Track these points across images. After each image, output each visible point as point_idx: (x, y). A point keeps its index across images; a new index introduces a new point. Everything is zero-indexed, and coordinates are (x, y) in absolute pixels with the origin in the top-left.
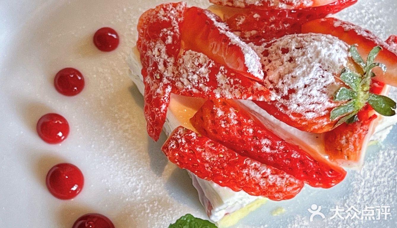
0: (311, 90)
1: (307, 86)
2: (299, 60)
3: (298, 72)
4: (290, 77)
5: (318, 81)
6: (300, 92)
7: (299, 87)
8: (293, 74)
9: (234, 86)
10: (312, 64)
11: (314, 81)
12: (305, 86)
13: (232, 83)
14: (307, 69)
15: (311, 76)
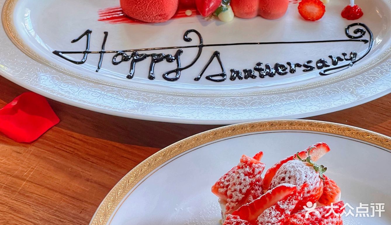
0: (309, 175)
1: (307, 176)
2: (292, 174)
3: (298, 176)
4: (298, 181)
5: (306, 171)
6: (307, 180)
7: (305, 179)
8: (298, 178)
9: (291, 201)
10: (298, 170)
11: (305, 172)
12: (306, 177)
13: (289, 202)
14: (299, 172)
15: (303, 172)
